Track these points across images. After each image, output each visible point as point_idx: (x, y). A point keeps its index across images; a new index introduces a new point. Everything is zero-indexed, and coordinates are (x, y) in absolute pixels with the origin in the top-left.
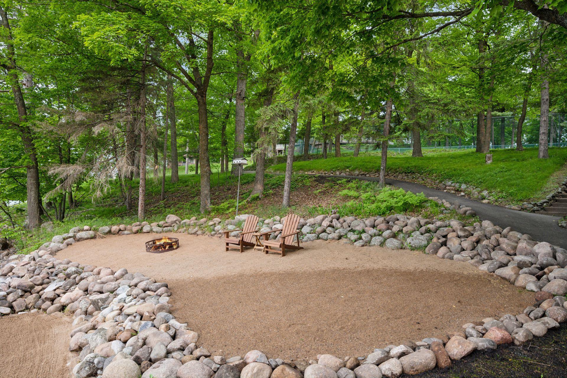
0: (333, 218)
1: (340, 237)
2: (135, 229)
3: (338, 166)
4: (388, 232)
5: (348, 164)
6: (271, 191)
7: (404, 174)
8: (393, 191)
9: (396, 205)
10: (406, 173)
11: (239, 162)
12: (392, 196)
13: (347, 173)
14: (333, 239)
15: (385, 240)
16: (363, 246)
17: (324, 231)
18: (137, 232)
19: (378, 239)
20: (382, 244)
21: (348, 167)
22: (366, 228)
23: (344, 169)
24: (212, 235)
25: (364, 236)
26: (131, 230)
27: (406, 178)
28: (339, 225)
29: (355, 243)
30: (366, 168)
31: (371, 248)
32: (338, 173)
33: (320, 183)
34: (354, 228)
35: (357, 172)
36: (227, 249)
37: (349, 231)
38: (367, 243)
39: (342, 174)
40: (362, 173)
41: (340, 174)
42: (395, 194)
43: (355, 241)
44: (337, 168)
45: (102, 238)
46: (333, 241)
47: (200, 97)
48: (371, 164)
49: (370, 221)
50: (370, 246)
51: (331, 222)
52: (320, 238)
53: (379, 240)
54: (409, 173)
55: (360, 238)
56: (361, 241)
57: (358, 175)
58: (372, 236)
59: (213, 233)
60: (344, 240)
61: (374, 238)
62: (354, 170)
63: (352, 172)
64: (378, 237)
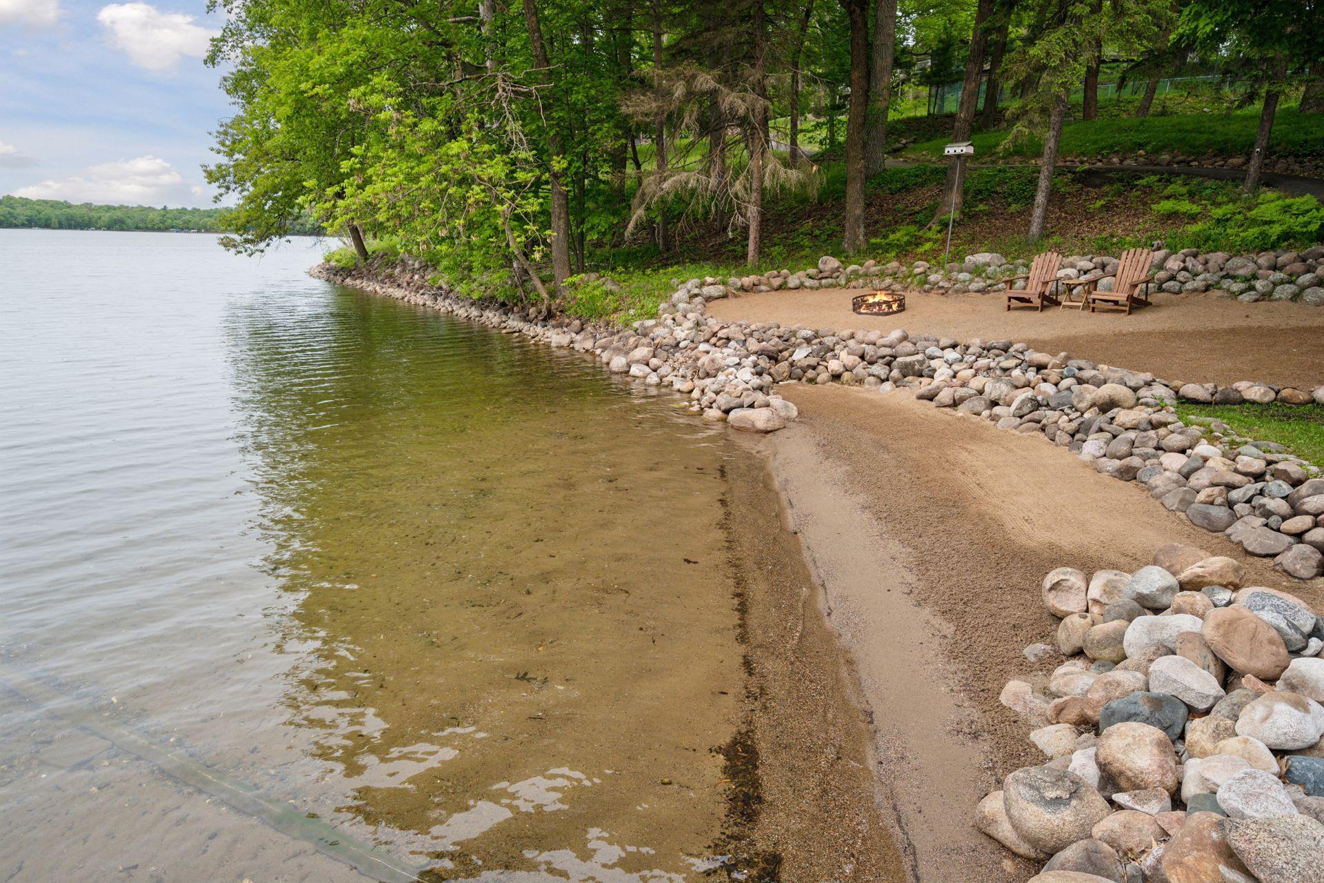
0: (1186, 256)
1: (1207, 288)
2: (777, 282)
3: (1118, 144)
4: (1309, 276)
5: (1141, 138)
6: (981, 207)
7: (1291, 159)
8: (1289, 201)
9: (1305, 230)
10: (1297, 156)
11: (958, 151)
12: (1286, 209)
13: (1142, 159)
14: (1195, 290)
15: (1303, 288)
16: (1256, 300)
17: (1173, 278)
18: (780, 288)
19: (1290, 289)
20: (1295, 297)
21: (1141, 146)
22: (1260, 271)
23: (1132, 150)
24: (925, 291)
25: (1259, 285)
26: (769, 284)
27: (1297, 167)
28: (1200, 268)
29: (1240, 297)
30: (1191, 146)
31: (1275, 304)
32: (1115, 160)
33: (1087, 186)
34: (1232, 273)
35: (1165, 157)
36: (1009, 308)
37: (1223, 277)
38: (1266, 296)
39: (1128, 162)
40: (1181, 158)
41: (1121, 161)
42: (1295, 207)
43: (1241, 293)
44: (1111, 147)
45: (736, 296)
46: (1195, 294)
47: (858, 10)
48: (1205, 136)
49: (1269, 259)
50: (1270, 301)
51: (1184, 261)
52: (1164, 291)
53: (1289, 291)
54: (1305, 155)
55: (1252, 288)
56: (1253, 293)
57: (1169, 164)
58: (1275, 284)
59: (927, 286)
60: (1215, 293)
61: (1278, 288)
62: (1157, 151)
63: (1153, 158)
64: (1287, 286)
